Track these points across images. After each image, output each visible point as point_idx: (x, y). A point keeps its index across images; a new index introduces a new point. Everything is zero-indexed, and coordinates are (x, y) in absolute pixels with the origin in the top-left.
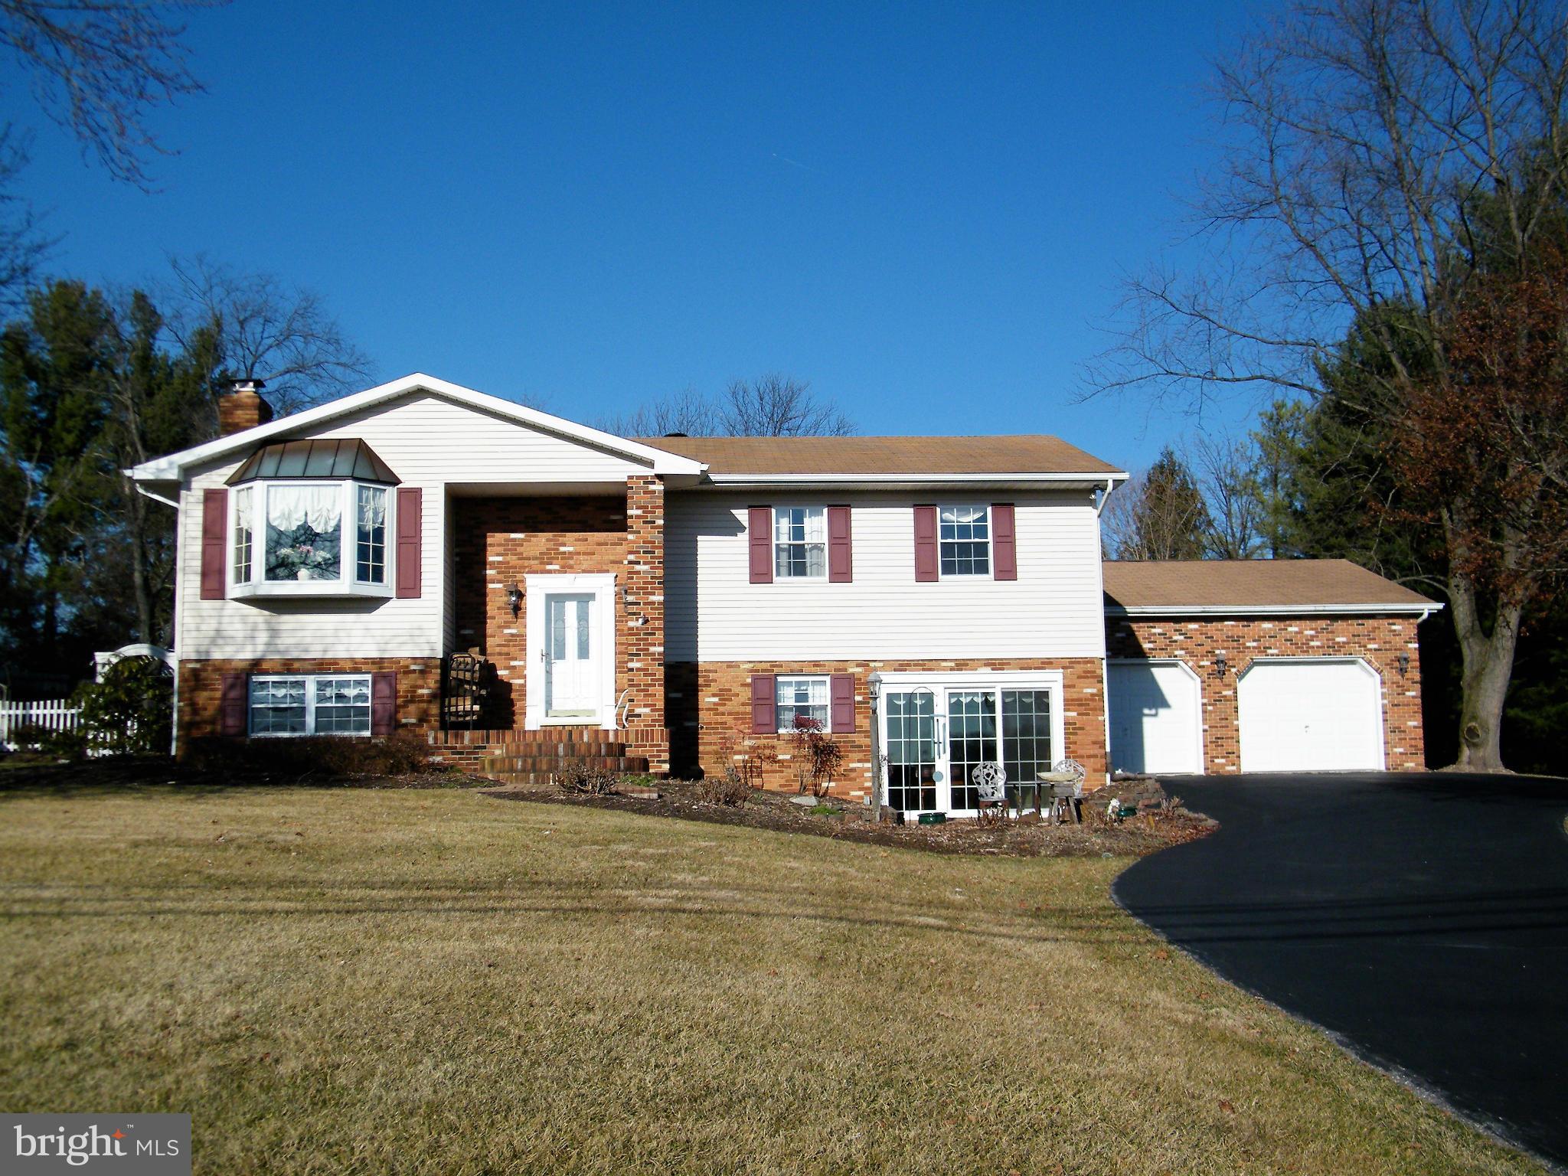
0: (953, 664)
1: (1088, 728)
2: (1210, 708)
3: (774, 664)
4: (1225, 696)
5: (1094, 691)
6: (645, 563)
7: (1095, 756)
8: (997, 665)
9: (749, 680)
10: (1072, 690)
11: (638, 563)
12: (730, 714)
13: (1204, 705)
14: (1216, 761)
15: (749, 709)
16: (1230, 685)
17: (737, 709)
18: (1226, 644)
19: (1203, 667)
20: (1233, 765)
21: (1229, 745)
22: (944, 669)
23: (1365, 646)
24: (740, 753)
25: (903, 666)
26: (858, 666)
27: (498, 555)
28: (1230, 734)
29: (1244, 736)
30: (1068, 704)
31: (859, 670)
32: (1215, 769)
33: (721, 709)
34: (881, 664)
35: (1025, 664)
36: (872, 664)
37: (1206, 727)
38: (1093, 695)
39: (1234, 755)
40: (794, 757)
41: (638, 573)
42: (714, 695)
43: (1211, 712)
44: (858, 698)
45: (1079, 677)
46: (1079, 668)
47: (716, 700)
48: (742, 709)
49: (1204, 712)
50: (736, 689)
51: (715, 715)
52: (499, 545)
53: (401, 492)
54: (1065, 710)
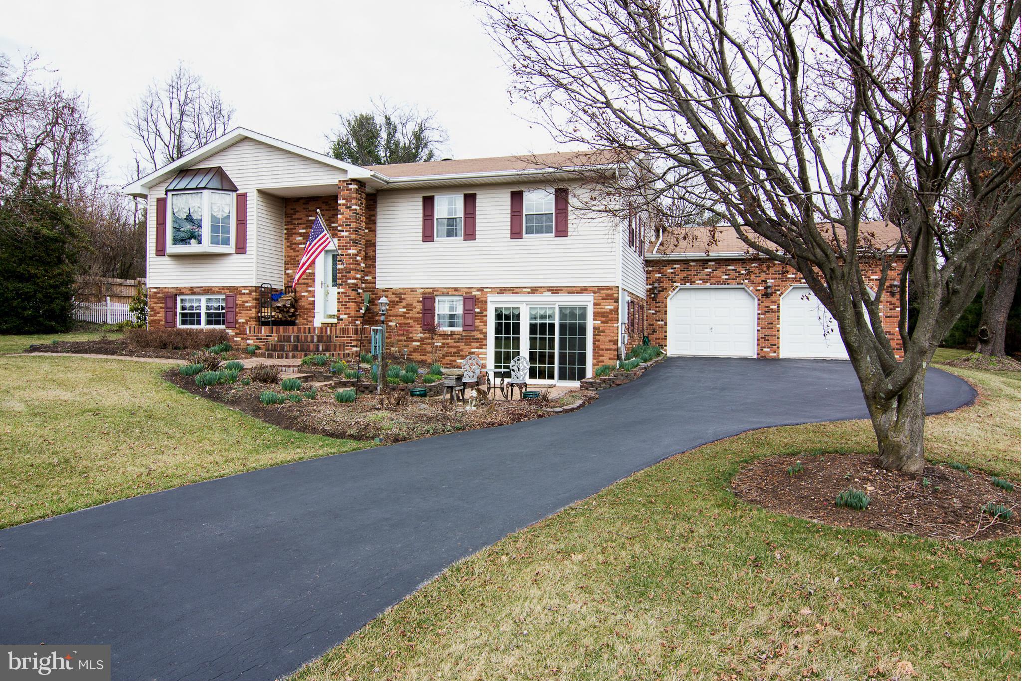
0: (529, 290)
1: (607, 331)
2: (762, 316)
3: (434, 290)
4: (772, 309)
5: (612, 308)
6: (346, 231)
7: (610, 350)
8: (555, 290)
9: (421, 299)
10: (598, 307)
11: (343, 231)
12: (411, 318)
13: (758, 314)
14: (764, 349)
15: (421, 315)
16: (776, 302)
17: (415, 316)
18: (774, 276)
19: (759, 290)
20: (775, 352)
21: (773, 340)
22: (524, 293)
23: (869, 277)
24: (416, 341)
25: (502, 291)
26: (478, 291)
27: (304, 229)
28: (774, 333)
29: (782, 334)
30: (596, 316)
31: (478, 293)
32: (763, 355)
33: (407, 315)
34: (490, 290)
35: (572, 291)
36: (485, 290)
37: (759, 328)
38: (611, 310)
39: (775, 347)
40: (444, 344)
41: (343, 237)
42: (404, 308)
43: (762, 319)
44: (477, 310)
45: (603, 299)
46: (604, 293)
47: (404, 310)
48: (417, 316)
49: (758, 319)
50: (415, 305)
51: (404, 319)
52: (304, 223)
53: (238, 195)
54: (594, 320)
